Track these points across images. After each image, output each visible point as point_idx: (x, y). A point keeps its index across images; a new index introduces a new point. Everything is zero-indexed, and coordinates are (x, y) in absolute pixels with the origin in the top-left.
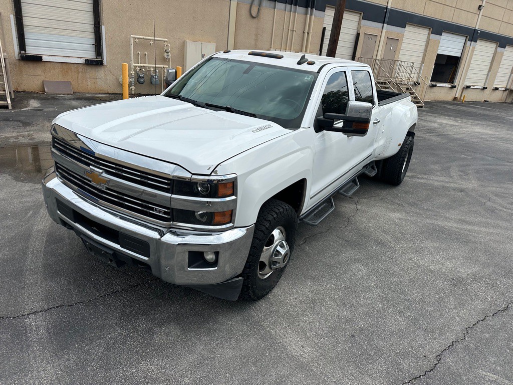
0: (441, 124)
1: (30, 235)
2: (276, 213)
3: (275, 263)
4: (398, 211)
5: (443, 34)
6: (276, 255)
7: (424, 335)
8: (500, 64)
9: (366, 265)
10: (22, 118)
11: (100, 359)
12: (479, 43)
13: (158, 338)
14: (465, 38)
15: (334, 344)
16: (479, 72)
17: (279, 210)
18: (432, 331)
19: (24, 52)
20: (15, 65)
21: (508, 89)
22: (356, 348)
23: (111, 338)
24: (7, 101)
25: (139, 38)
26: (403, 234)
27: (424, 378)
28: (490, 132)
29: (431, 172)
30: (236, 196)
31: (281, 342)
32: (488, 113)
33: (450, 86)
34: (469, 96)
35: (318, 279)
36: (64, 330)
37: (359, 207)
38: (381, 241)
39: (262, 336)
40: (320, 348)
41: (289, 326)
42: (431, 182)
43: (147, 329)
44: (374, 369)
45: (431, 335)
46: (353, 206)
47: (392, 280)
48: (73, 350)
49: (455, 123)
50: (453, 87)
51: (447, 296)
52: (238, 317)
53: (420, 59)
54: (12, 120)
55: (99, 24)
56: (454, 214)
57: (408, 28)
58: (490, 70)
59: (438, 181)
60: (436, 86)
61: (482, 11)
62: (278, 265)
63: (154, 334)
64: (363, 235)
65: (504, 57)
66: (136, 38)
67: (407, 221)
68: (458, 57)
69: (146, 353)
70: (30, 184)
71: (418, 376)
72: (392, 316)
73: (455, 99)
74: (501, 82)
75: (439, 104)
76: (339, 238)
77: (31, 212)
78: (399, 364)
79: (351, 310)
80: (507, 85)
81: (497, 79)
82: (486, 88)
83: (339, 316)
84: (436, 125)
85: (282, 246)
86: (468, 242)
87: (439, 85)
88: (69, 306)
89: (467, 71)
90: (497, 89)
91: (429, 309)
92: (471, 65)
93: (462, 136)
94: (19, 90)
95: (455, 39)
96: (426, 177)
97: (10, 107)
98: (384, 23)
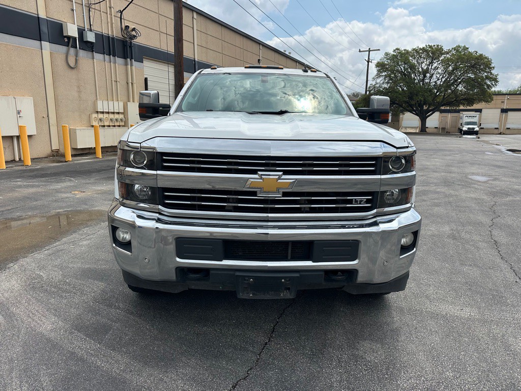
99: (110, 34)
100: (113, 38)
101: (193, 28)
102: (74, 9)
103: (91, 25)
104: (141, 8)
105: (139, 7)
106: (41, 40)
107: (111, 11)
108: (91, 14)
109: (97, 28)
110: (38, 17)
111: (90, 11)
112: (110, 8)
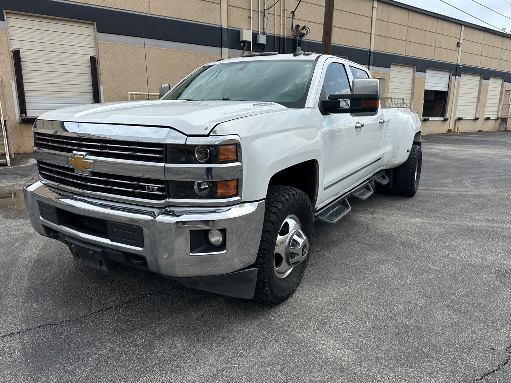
0: (441, 150)
1: (15, 263)
2: (289, 194)
3: (293, 255)
4: (418, 217)
5: (427, 71)
6: (293, 246)
7: (484, 327)
8: (486, 95)
9: (397, 265)
10: (20, 172)
11: (87, 378)
12: (463, 76)
13: (160, 350)
14: (449, 74)
15: (377, 343)
16: (469, 104)
17: (291, 192)
18: (492, 322)
19: (25, 115)
20: (16, 128)
21: (499, 118)
22: (405, 346)
23: (101, 355)
24: (6, 159)
25: (136, 94)
26: (429, 236)
27: (499, 373)
28: (493, 152)
29: (444, 185)
30: (241, 162)
31: (311, 346)
32: (485, 139)
33: (442, 119)
34: (462, 127)
35: (344, 281)
36: (44, 350)
37: (376, 216)
38: (407, 242)
39: (288, 341)
40: (361, 348)
41: (318, 329)
42: (446, 192)
43: (146, 342)
44: (433, 366)
45: (492, 326)
46: (369, 216)
47: (430, 277)
48: (54, 371)
49: (455, 148)
50: (446, 120)
51: (499, 287)
52: (257, 324)
53: (409, 96)
54: (11, 174)
55: (97, 85)
56: (479, 215)
57: (393, 68)
58: (478, 102)
59: (453, 191)
60: (428, 120)
61: (460, 48)
62: (297, 258)
63: (155, 347)
64: (386, 239)
65: (489, 89)
66: (133, 94)
67: (430, 224)
68: (446, 92)
69: (145, 368)
70: (22, 220)
71: (491, 371)
72: (439, 311)
73: (449, 131)
74: (491, 111)
75: (434, 136)
76: (361, 243)
77: (19, 243)
78: (464, 359)
79: (390, 308)
80: (497, 115)
81: (487, 109)
82: (478, 118)
83: (376, 315)
84: (437, 151)
85: (299, 236)
86: (503, 238)
87: (431, 118)
88: (53, 325)
89: (456, 104)
90: (488, 118)
91: (482, 301)
92: (458, 107)
93: (465, 157)
94: (20, 152)
95: (439, 75)
96: (439, 188)
97: (9, 164)
98: (369, 65)
99: (281, 34)
100: (284, 39)
101: (372, 18)
102: (251, 16)
103: (264, 29)
104: (316, 6)
105: (312, 5)
106: (221, 47)
107: (284, 14)
108: (265, 19)
109: (270, 31)
110: (221, 28)
111: (264, 16)
112: (284, 11)
